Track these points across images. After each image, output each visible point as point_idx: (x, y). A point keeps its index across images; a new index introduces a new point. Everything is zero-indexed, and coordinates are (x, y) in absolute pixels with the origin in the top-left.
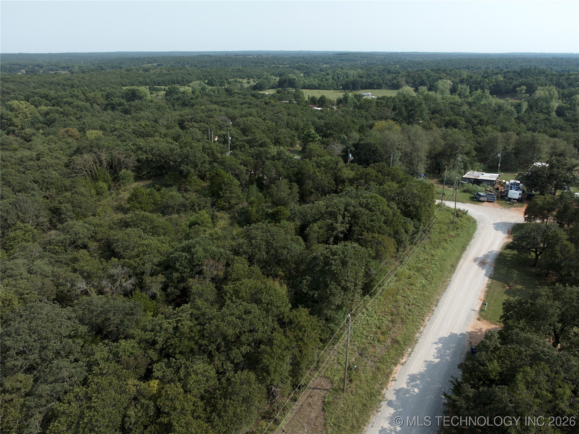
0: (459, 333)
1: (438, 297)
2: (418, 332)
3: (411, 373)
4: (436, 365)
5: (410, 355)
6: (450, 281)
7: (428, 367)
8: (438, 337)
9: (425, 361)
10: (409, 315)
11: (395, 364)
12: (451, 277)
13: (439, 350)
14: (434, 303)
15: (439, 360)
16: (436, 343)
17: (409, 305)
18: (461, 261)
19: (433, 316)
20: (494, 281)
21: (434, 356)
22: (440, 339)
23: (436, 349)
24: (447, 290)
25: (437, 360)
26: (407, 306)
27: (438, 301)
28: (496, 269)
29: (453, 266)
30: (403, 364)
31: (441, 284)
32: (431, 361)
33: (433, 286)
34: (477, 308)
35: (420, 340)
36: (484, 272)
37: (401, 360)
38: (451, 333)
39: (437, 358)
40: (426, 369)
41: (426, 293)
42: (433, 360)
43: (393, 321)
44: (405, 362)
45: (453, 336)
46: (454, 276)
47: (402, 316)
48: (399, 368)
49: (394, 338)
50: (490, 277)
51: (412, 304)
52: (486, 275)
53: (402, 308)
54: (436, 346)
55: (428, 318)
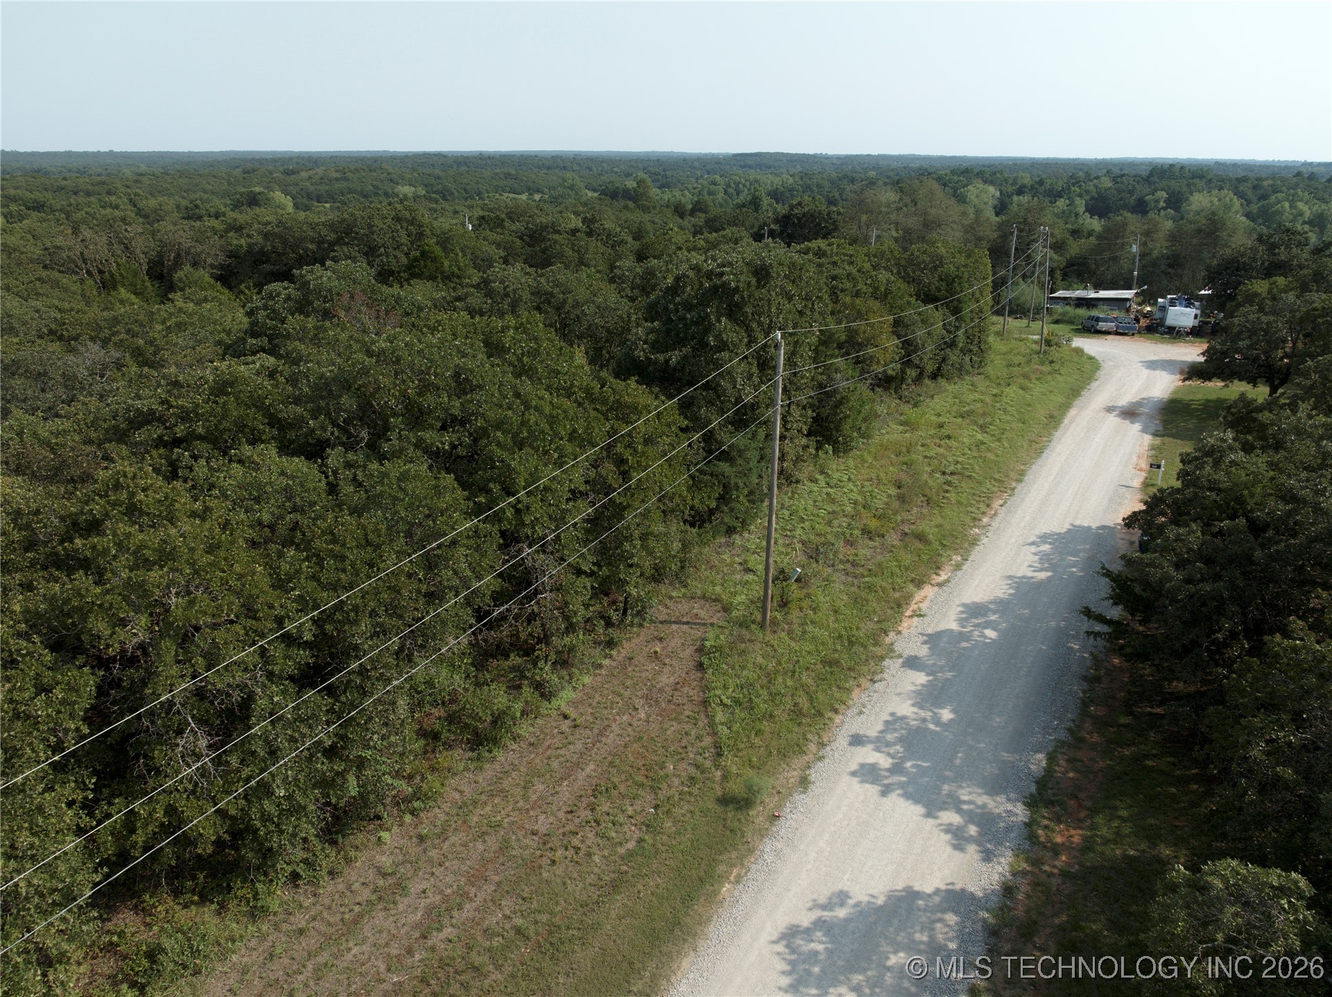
0: (1094, 526)
1: (1023, 467)
2: (975, 526)
3: (967, 600)
4: (1040, 584)
5: (958, 567)
6: (1050, 441)
7: (1017, 589)
8: (1037, 532)
9: (1010, 577)
10: (947, 491)
11: (919, 584)
12: (1050, 434)
13: (1044, 557)
14: (1012, 475)
15: (1049, 574)
16: (1033, 543)
17: (944, 473)
18: (1072, 412)
19: (1013, 499)
20: (1166, 439)
21: (1031, 566)
22: (1044, 538)
23: (1035, 554)
24: (1044, 455)
25: (1043, 575)
26: (938, 475)
27: (1022, 474)
28: (1165, 423)
29: (1052, 417)
30: (939, 585)
31: (1025, 444)
32: (1024, 577)
33: (1006, 445)
34: (1137, 482)
35: (985, 540)
36: (1137, 427)
37: (934, 576)
38: (1072, 525)
39: (1041, 570)
40: (1012, 591)
41: (990, 456)
42: (1030, 574)
43: (902, 498)
44: (948, 581)
45: (1077, 533)
46: (1057, 434)
47: (927, 492)
48: (928, 591)
49: (907, 531)
50: (1155, 434)
51: (952, 474)
52: (1143, 431)
53: (925, 476)
54: (1033, 549)
55: (1001, 502)
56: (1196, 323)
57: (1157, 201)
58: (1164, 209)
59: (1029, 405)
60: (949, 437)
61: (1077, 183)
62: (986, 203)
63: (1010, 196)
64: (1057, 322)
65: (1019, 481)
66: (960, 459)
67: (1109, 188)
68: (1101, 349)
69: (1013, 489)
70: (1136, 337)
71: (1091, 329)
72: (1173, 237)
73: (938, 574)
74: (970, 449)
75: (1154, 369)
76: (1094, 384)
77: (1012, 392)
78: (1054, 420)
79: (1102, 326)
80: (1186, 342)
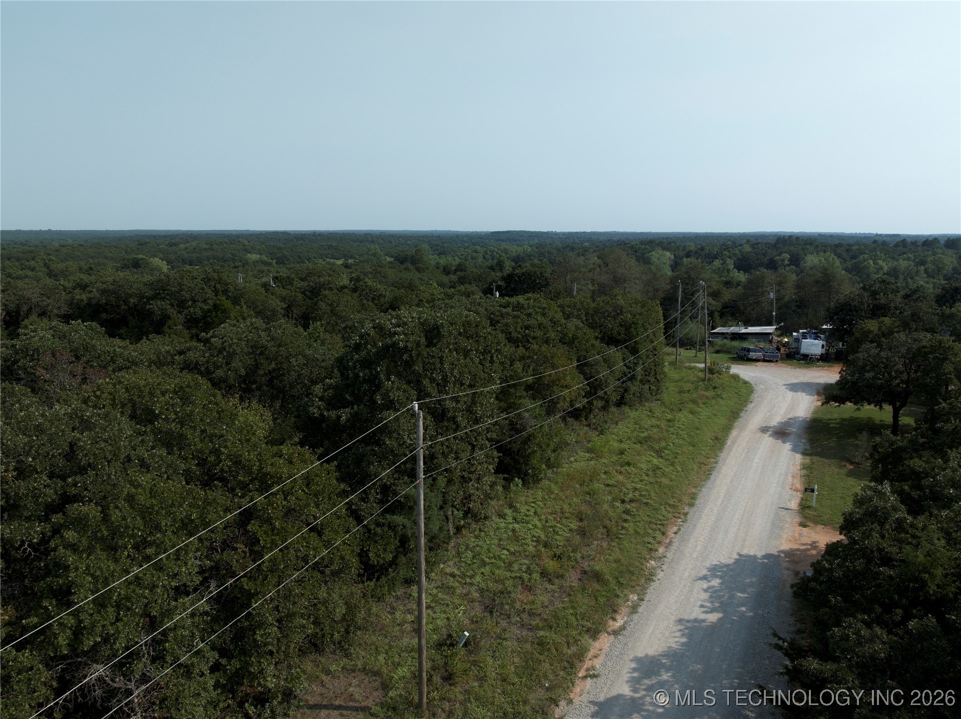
0: (760, 554)
1: (694, 490)
2: (652, 558)
3: (640, 654)
4: (714, 627)
5: (634, 609)
6: (716, 463)
7: (690, 636)
8: (708, 565)
9: (680, 621)
10: (626, 521)
11: (594, 634)
12: (717, 456)
13: (714, 594)
14: (686, 499)
15: (720, 615)
16: (704, 578)
17: (623, 502)
18: (734, 433)
19: (686, 525)
20: (815, 458)
21: (702, 606)
22: (714, 570)
23: (706, 591)
24: (712, 477)
25: (713, 617)
26: (618, 504)
27: (694, 497)
28: (812, 441)
29: (717, 439)
30: (616, 633)
31: (696, 468)
32: (696, 620)
33: (679, 469)
34: (794, 504)
35: (660, 575)
36: (788, 446)
37: (611, 622)
38: (740, 555)
39: (712, 611)
40: (684, 640)
41: (665, 481)
42: (703, 616)
43: (582, 533)
44: (623, 628)
45: (744, 562)
46: (723, 455)
47: (607, 523)
48: (604, 642)
49: (587, 569)
50: (804, 453)
51: (631, 501)
52: (794, 450)
53: (606, 506)
54: (705, 585)
55: (675, 529)
56: (824, 351)
57: (783, 260)
58: (788, 265)
59: (698, 429)
60: (629, 464)
61: (727, 249)
62: (665, 264)
63: (681, 258)
64: (718, 352)
65: (691, 505)
66: (638, 486)
67: (750, 252)
68: (753, 374)
69: (686, 514)
70: (779, 364)
71: (743, 358)
72: (799, 286)
73: (614, 619)
74: (647, 475)
75: (796, 391)
76: (750, 406)
77: (683, 417)
78: (719, 442)
79: (752, 355)
80: (818, 366)
